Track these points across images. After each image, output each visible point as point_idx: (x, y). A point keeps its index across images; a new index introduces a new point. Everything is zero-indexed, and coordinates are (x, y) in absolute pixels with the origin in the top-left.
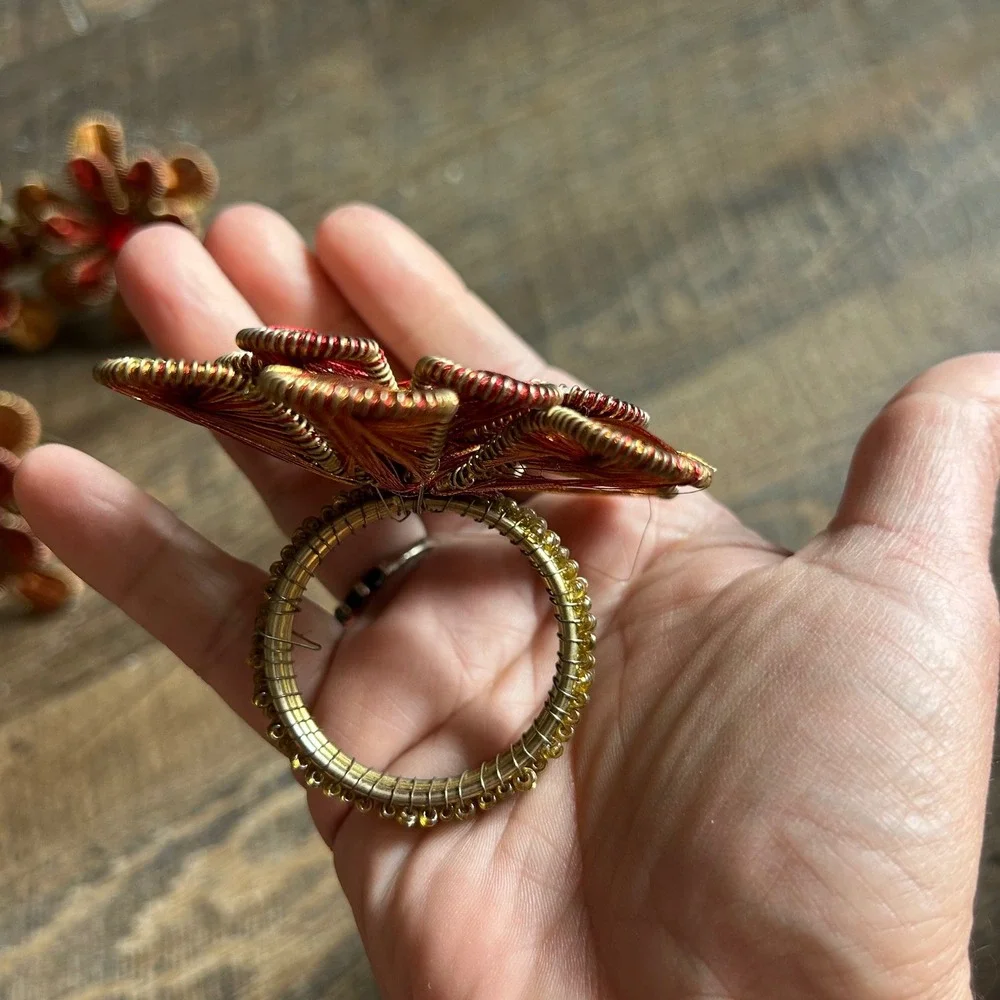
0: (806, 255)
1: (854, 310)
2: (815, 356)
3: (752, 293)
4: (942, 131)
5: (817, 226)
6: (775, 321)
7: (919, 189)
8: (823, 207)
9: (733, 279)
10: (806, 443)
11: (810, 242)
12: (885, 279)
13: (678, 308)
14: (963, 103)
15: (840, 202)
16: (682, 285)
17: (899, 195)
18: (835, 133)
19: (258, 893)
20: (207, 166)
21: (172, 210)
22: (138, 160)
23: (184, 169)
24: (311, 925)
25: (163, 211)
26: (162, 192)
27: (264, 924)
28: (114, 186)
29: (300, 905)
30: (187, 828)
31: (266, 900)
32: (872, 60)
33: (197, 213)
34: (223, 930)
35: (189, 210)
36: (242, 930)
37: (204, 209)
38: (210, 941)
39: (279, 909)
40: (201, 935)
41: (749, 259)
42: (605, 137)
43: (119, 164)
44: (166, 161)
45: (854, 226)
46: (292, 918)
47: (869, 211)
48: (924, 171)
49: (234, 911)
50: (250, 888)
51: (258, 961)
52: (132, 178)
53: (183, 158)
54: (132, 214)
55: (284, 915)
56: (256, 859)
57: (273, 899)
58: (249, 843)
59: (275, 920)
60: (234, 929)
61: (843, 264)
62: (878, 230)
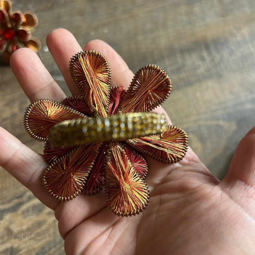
0: (199, 67)
1: (210, 83)
2: (198, 95)
3: (183, 75)
4: (239, 38)
5: (203, 59)
6: (189, 84)
7: (231, 53)
8: (205, 54)
9: (179, 70)
10: (193, 118)
11: (200, 63)
12: (219, 76)
14: (245, 31)
15: (210, 54)
17: (225, 54)
18: (211, 34)
19: (24, 228)
20: (35, 17)
21: (24, 28)
22: (16, 13)
23: (29, 17)
24: (38, 238)
25: (21, 28)
26: (21, 23)
27: (25, 237)
28: (8, 19)
29: (36, 232)
30: (6, 206)
31: (26, 230)
32: (223, 16)
33: (30, 30)
34: (12, 237)
35: (28, 29)
36: (18, 238)
37: (33, 30)
38: (8, 240)
39: (30, 233)
40: (6, 238)
41: (184, 65)
42: (149, 26)
43: (10, 13)
44: (23, 14)
45: (213, 60)
46: (33, 236)
47: (217, 57)
48: (233, 48)
49: (16, 232)
50: (22, 226)
51: (21, 247)
52: (13, 17)
53: (28, 13)
54: (12, 28)
55: (31, 235)
56: (25, 218)
57: (28, 229)
58: (23, 213)
59: (28, 236)
60: (16, 237)
61: (209, 70)
62: (219, 62)
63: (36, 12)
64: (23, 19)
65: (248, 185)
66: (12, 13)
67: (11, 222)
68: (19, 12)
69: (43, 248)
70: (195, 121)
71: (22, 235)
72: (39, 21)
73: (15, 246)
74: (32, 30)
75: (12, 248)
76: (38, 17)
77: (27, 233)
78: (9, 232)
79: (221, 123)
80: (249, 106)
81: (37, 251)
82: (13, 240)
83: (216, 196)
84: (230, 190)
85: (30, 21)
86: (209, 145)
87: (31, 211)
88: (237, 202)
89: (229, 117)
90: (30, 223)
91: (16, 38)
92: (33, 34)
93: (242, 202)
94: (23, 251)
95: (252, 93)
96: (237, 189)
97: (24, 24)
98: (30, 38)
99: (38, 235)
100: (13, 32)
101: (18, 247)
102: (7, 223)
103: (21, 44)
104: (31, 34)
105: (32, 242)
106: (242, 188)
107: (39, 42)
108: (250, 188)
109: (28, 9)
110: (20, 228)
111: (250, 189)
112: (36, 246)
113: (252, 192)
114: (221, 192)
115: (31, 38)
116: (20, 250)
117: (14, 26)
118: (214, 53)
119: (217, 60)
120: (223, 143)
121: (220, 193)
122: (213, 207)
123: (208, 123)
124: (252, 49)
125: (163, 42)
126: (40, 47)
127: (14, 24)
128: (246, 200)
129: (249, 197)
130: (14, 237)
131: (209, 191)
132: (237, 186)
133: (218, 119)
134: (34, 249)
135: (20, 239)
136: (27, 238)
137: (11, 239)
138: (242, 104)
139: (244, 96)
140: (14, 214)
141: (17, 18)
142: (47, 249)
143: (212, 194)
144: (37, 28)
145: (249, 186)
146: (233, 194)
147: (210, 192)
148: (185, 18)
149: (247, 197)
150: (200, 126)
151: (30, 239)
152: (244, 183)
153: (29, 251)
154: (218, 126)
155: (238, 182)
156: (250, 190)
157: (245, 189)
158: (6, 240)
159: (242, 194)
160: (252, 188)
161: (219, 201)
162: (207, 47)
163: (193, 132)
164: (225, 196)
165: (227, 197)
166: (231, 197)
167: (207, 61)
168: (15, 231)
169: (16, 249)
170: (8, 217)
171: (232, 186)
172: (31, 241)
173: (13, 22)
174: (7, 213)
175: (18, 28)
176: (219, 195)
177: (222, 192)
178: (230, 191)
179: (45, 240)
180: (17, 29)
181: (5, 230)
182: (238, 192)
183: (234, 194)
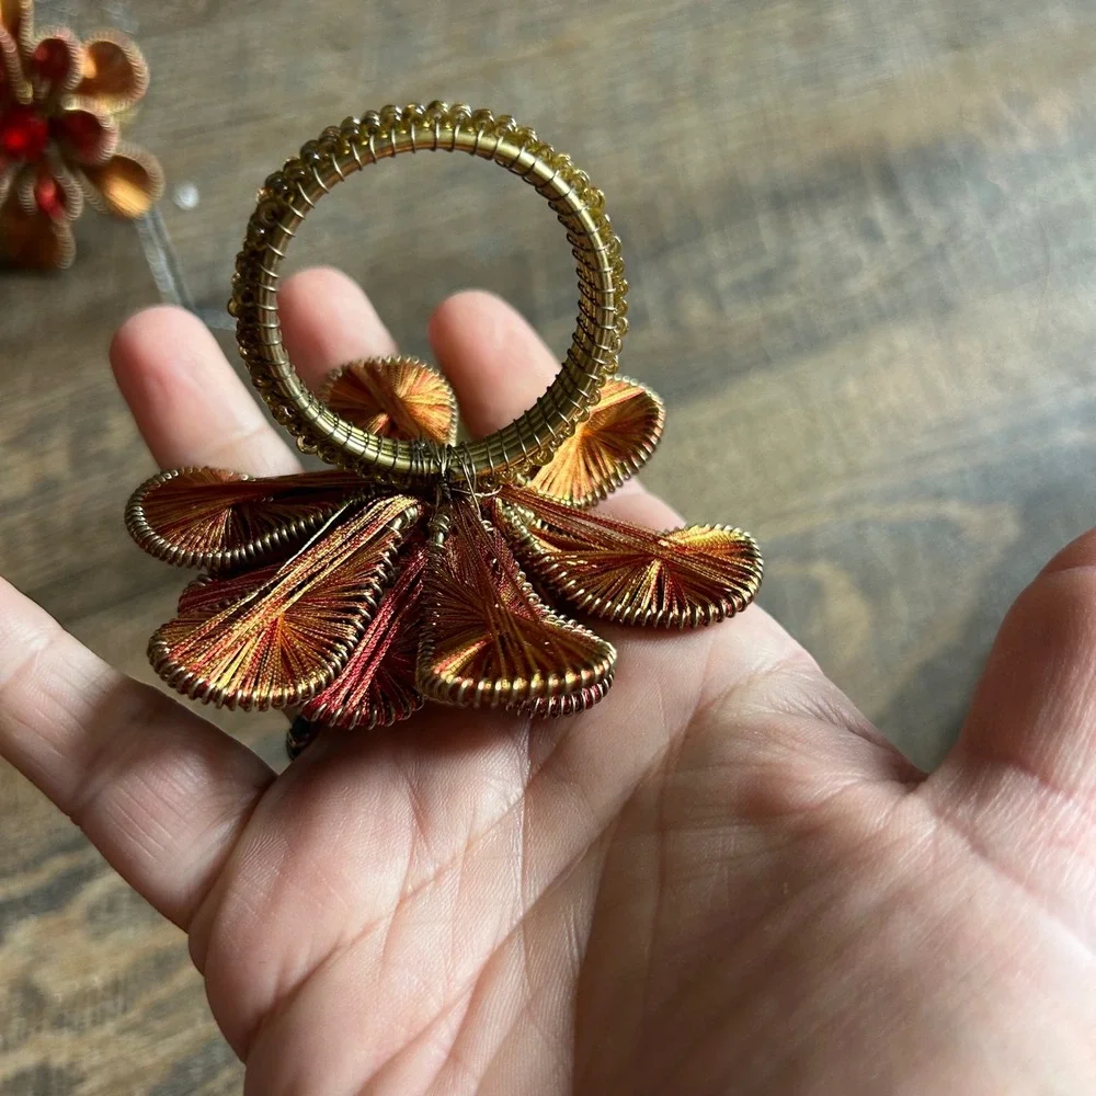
0: (855, 267)
1: (904, 338)
2: (852, 388)
3: (786, 304)
4: (1027, 142)
5: (870, 233)
6: (810, 342)
7: (994, 207)
8: (880, 211)
9: (767, 282)
10: (831, 493)
11: (860, 250)
12: (943, 307)
13: (696, 310)
14: (1054, 110)
15: (902, 210)
16: (705, 283)
17: (969, 208)
18: (903, 126)
19: (97, 980)
20: (137, 56)
21: (86, 106)
22: (49, 37)
23: (107, 55)
24: (158, 1025)
25: (74, 105)
26: (76, 81)
27: (98, 1021)
28: (15, 65)
29: (146, 999)
30: (17, 887)
31: (105, 988)
32: (955, 45)
33: (115, 115)
34: (45, 1023)
35: (106, 110)
36: (70, 1024)
37: (126, 111)
38: (27, 1034)
39: (120, 1000)
40: (16, 1024)
41: (788, 262)
42: (633, 92)
43: (25, 38)
44: (82, 40)
45: (914, 238)
46: (134, 1015)
47: (934, 223)
48: (1002, 183)
49: (60, 1000)
50: (87, 971)
51: (84, 1067)
52: (39, 58)
53: (106, 40)
54: (37, 105)
55: (125, 1010)
56: (98, 936)
57: (116, 987)
58: (92, 914)
59: (113, 1016)
60: (60, 1023)
61: (895, 281)
62: (941, 246)
63: (139, 37)
64: (85, 67)
65: (1055, 789)
66: (34, 38)
67: (39, 957)
68: (65, 34)
69: (180, 1069)
70: (840, 505)
71: (88, 1012)
72: (152, 74)
73: (60, 1060)
74: (120, 113)
75: (43, 1071)
76: (147, 58)
77: (109, 1005)
78: (31, 999)
79: (953, 510)
80: (1071, 436)
81: (153, 1080)
82: (47, 1037)
83: (914, 847)
84: (975, 813)
85: (114, 75)
86: (901, 607)
87: (125, 906)
88: (1005, 868)
89: (987, 486)
90: (124, 960)
91: (52, 151)
92: (126, 132)
93: (1032, 866)
94: (93, 1084)
95: (1084, 378)
96: (1005, 808)
97: (88, 88)
98: (114, 147)
99: (159, 1009)
100: (38, 121)
101: (71, 1065)
102: (20, 961)
103: (76, 176)
104: (116, 131)
105: (133, 1042)
106: (1028, 801)
107: (153, 166)
108: (1061, 804)
109: (104, 21)
110: (77, 984)
111: (1065, 808)
112: (148, 1061)
113: (1072, 820)
114: (934, 827)
115: (118, 150)
116: (81, 1080)
117: (41, 97)
118: (919, 206)
119: (931, 238)
120: (962, 597)
121: (930, 831)
122: (904, 897)
123: (897, 512)
124: (1085, 189)
125: (697, 162)
126: (161, 188)
127: (44, 90)
128: (1047, 859)
129: (1062, 843)
130: (54, 1024)
131: (882, 826)
132: (1003, 795)
133: (940, 495)
134: (140, 1074)
135: (80, 1029)
136: (110, 1027)
137: (39, 1029)
138: (1044, 425)
139: (1052, 391)
140: (52, 920)
141: (55, 59)
142: (196, 1073)
143: (896, 838)
144: (146, 103)
145: (1058, 794)
146: (988, 832)
147: (886, 828)
148: (790, 57)
149: (1051, 841)
150: (860, 525)
151: (122, 1031)
152: (1036, 780)
153: (117, 1083)
154: (941, 524)
155: (1009, 778)
156: (1062, 813)
157: (1042, 807)
158: (19, 1038)
159: (1030, 828)
160: (1071, 802)
161: (929, 868)
162: (889, 181)
163: (832, 554)
164: (955, 843)
165: (963, 847)
166: (980, 848)
167: (890, 244)
168: (60, 995)
169: (60, 1072)
170: (24, 933)
171: (983, 799)
172: (124, 1038)
173: (37, 78)
174: (20, 917)
175: (62, 104)
176: (926, 840)
177: (938, 828)
178: (973, 819)
179: (187, 1035)
180: (59, 108)
181: (12, 990)
182: (1010, 821)
183: (992, 833)
